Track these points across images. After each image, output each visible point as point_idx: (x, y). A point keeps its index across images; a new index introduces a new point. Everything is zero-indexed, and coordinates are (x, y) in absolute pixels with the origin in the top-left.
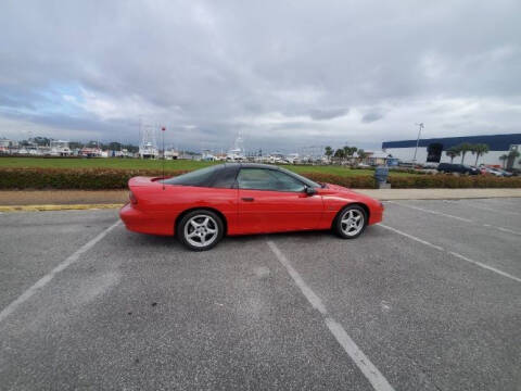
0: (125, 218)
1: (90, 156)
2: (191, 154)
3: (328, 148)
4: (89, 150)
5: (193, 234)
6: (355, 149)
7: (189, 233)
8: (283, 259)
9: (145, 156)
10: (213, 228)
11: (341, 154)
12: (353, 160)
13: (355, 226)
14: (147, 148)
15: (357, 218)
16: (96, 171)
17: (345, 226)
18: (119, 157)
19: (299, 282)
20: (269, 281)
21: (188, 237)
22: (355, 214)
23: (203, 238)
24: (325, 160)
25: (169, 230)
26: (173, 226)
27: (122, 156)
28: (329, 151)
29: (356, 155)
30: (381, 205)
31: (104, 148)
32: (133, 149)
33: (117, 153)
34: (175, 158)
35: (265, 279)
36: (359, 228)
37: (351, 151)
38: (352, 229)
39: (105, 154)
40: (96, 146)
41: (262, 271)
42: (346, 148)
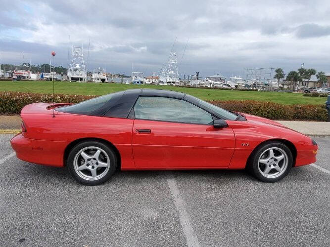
0: (16, 146)
1: (19, 78)
2: (123, 76)
3: (279, 71)
4: (19, 72)
5: (84, 166)
6: (313, 72)
7: (80, 164)
8: (179, 202)
9: (73, 78)
10: (105, 161)
11: (294, 77)
12: (310, 85)
13: (277, 167)
14: (75, 70)
15: (279, 158)
16: (12, 95)
17: (263, 167)
18: (47, 80)
19: (188, 229)
20: (154, 225)
21: (77, 169)
22: (277, 153)
23: (94, 171)
24: (275, 84)
25: (59, 161)
26: (61, 157)
27: (51, 79)
28: (279, 74)
29: (314, 78)
30: (314, 144)
31: (35, 70)
32: (62, 71)
33: (47, 76)
34: (103, 80)
35: (149, 223)
36: (282, 170)
37: (307, 73)
38: (273, 171)
39: (34, 77)
40: (26, 69)
41: (149, 213)
42: (302, 71)
